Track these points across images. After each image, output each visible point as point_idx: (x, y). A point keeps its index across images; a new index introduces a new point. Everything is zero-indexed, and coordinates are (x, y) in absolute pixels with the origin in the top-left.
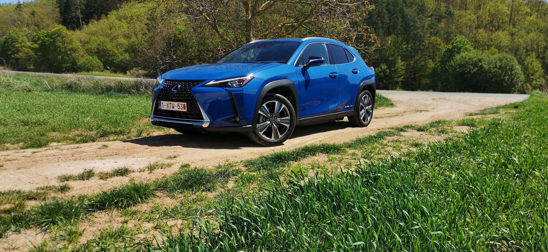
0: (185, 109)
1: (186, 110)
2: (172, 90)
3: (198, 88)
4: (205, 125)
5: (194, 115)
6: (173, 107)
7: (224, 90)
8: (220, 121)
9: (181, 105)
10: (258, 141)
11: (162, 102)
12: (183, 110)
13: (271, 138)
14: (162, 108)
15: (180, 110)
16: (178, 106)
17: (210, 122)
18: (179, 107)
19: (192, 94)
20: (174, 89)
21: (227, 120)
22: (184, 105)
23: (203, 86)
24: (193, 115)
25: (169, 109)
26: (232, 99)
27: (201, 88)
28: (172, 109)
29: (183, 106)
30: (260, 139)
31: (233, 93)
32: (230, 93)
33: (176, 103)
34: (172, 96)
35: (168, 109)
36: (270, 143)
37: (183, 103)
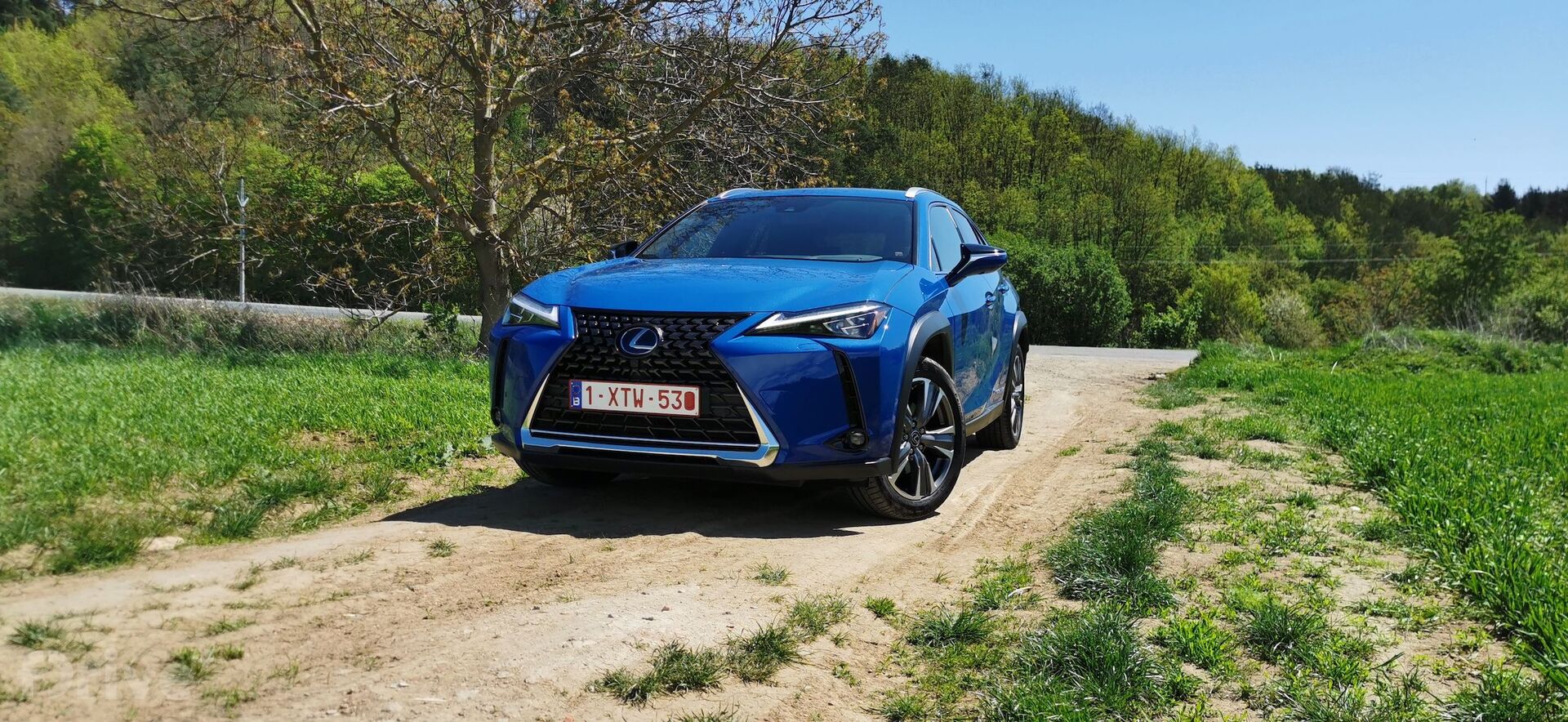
0: (690, 406)
1: (695, 412)
2: (633, 344)
3: (731, 338)
4: (764, 462)
5: (721, 428)
6: (639, 402)
7: (822, 348)
8: (810, 445)
9: (672, 397)
10: (884, 506)
11: (585, 384)
12: (683, 411)
13: (913, 493)
14: (586, 405)
15: (670, 411)
16: (661, 398)
17: (780, 450)
18: (664, 402)
19: (713, 359)
20: (638, 343)
21: (830, 440)
22: (689, 396)
23: (751, 332)
24: (714, 425)
25: (621, 408)
26: (846, 376)
27: (742, 340)
28: (631, 408)
29: (682, 398)
30: (891, 499)
31: (851, 356)
32: (839, 355)
33: (651, 390)
34: (634, 364)
35: (613, 408)
36: (913, 508)
37: (684, 389)
